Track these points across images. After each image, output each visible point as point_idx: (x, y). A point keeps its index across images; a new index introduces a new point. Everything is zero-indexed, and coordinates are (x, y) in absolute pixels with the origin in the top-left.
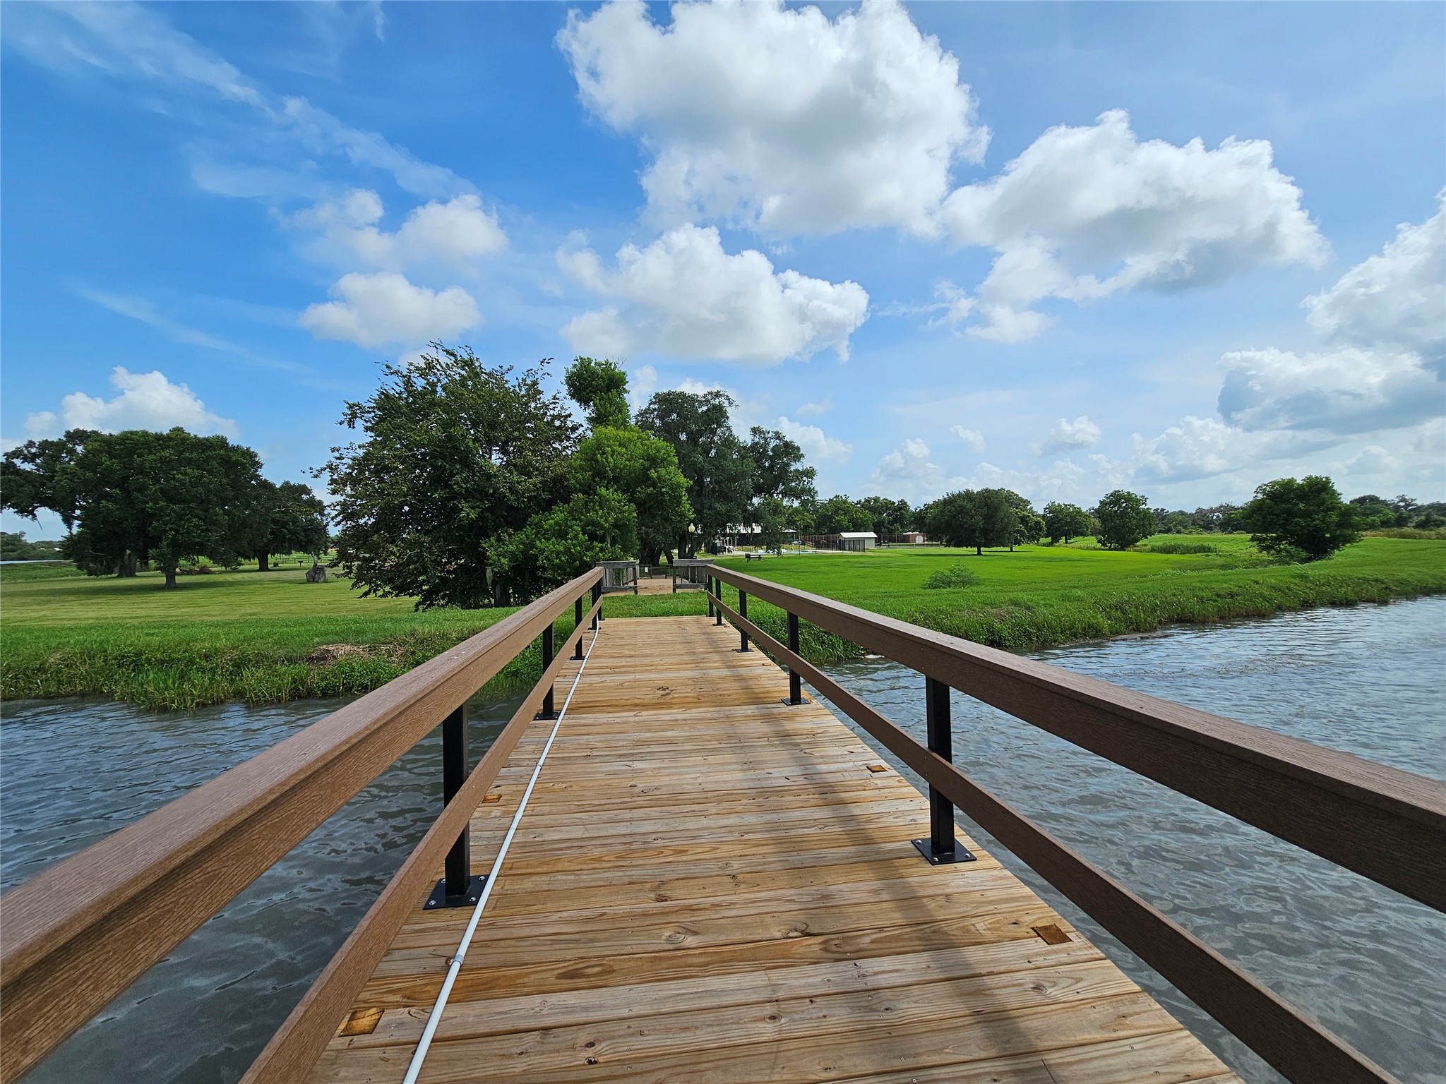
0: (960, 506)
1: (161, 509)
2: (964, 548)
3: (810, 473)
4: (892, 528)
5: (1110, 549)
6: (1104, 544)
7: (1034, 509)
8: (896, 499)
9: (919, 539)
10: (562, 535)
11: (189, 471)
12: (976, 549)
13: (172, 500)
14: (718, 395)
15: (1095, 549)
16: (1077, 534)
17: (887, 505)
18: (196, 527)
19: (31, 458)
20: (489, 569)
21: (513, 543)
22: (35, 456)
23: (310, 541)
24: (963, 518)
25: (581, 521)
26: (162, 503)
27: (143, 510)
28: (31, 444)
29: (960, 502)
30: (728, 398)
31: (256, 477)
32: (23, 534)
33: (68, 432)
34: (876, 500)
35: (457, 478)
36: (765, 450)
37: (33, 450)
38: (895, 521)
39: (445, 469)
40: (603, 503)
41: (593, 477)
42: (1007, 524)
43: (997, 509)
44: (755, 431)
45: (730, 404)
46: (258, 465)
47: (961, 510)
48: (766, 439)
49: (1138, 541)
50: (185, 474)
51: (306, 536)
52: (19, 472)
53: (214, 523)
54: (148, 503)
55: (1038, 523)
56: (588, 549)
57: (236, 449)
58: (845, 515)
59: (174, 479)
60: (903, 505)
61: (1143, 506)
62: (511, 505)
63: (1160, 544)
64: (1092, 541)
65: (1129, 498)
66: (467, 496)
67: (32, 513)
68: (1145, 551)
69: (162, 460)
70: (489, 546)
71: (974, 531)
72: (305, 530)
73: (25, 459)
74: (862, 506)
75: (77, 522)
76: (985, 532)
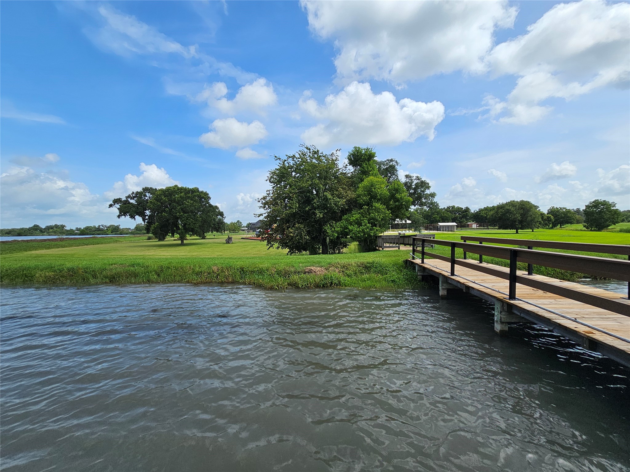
0: (508, 209)
1: (181, 216)
2: (509, 230)
3: (433, 195)
4: (462, 220)
5: (591, 230)
6: (587, 228)
7: (541, 210)
8: (464, 207)
9: (474, 226)
10: (359, 224)
11: (190, 201)
12: (515, 230)
13: (184, 212)
14: (392, 160)
15: (581, 230)
16: (568, 223)
17: (459, 210)
18: (192, 222)
19: (133, 198)
20: (328, 238)
21: (338, 226)
22: (134, 197)
23: (219, 228)
24: (509, 215)
25: (367, 217)
26: (182, 213)
27: (176, 216)
28: (133, 193)
29: (507, 207)
30: (396, 162)
31: (208, 203)
32: (119, 225)
33: (143, 188)
34: (453, 207)
35: (315, 201)
36: (411, 185)
37: (134, 195)
38: (463, 217)
39: (310, 197)
40: (378, 210)
41: (370, 199)
42: (534, 218)
43: (528, 211)
44: (407, 176)
45: (397, 164)
46: (209, 198)
47: (508, 211)
48: (412, 180)
49: (609, 226)
50: (188, 202)
51: (218, 225)
52: (129, 203)
53: (196, 220)
54: (177, 213)
55: (548, 217)
56: (371, 230)
57: (202, 192)
58: (438, 214)
59: (185, 204)
60: (467, 209)
61: (614, 208)
62: (336, 211)
63: (625, 228)
64: (580, 226)
65: (604, 203)
66: (318, 207)
67: (134, 218)
68: (615, 232)
69: (181, 197)
70: (327, 228)
71: (515, 221)
72: (218, 223)
73: (131, 199)
74: (446, 210)
75: (147, 221)
76: (521, 222)
